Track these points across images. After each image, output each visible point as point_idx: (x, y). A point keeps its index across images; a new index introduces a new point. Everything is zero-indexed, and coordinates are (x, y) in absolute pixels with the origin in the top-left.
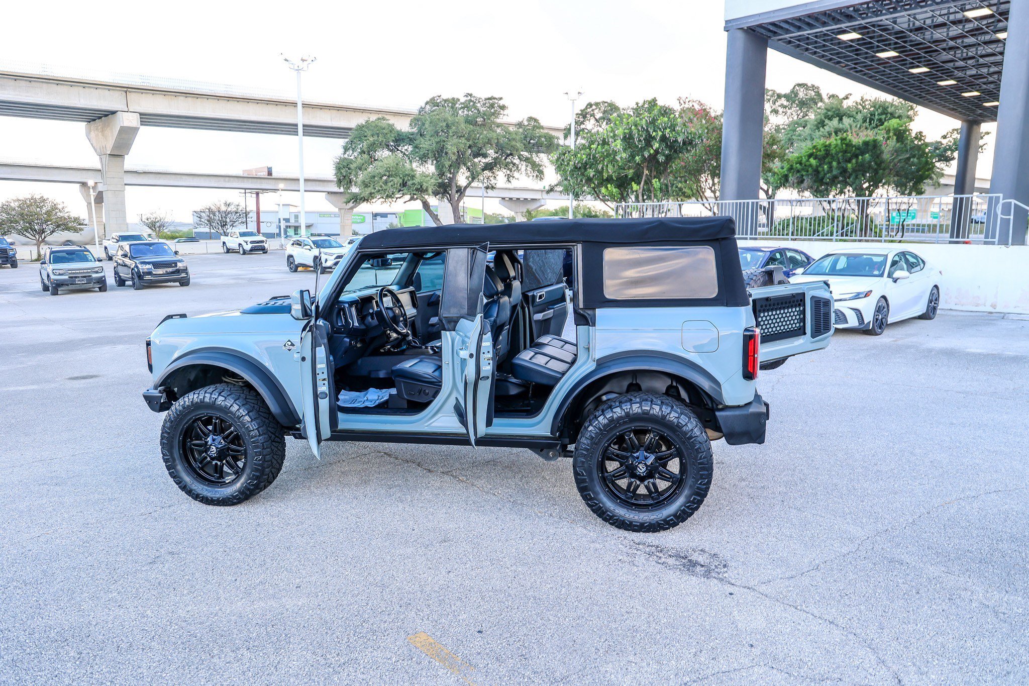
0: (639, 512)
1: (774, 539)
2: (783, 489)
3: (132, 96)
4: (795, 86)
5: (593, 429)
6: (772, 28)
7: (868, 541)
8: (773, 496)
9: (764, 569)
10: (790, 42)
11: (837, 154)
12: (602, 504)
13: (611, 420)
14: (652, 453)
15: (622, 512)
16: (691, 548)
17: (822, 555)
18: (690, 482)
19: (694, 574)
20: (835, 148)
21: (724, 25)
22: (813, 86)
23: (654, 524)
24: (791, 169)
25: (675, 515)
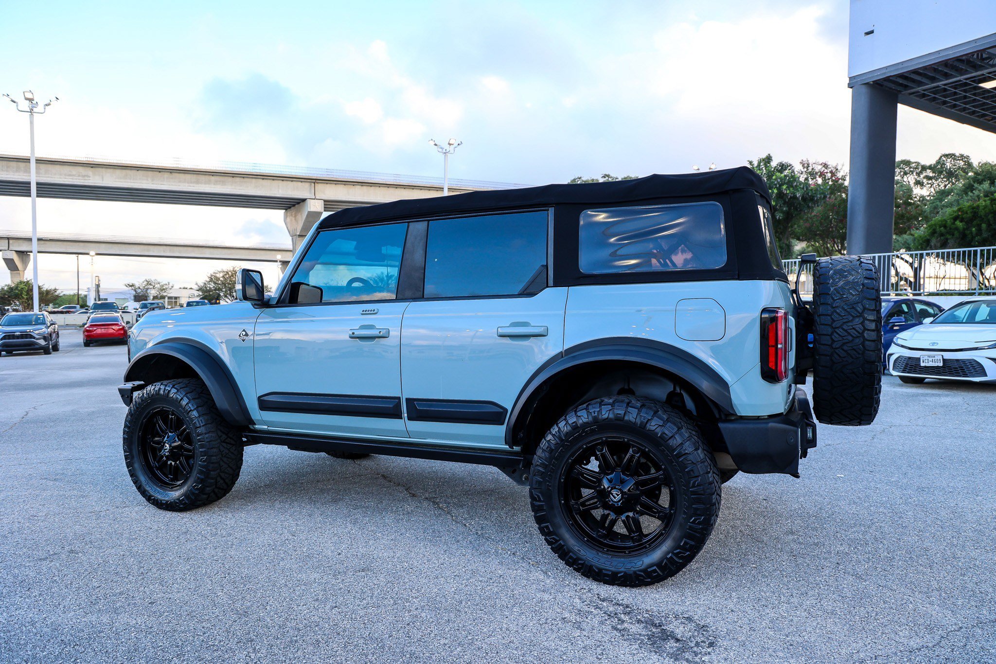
0: (613, 556)
1: (804, 614)
2: (844, 548)
3: (319, 187)
4: (941, 157)
5: (553, 439)
6: (901, 81)
7: (958, 633)
8: (826, 555)
9: (770, 656)
10: (924, 96)
11: (987, 215)
12: (564, 540)
13: (575, 427)
14: (632, 475)
15: (589, 555)
16: (674, 613)
17: (874, 645)
18: (681, 518)
19: (659, 651)
20: (984, 209)
21: (847, 81)
22: (962, 156)
23: (630, 575)
24: (934, 233)
25: (659, 564)
